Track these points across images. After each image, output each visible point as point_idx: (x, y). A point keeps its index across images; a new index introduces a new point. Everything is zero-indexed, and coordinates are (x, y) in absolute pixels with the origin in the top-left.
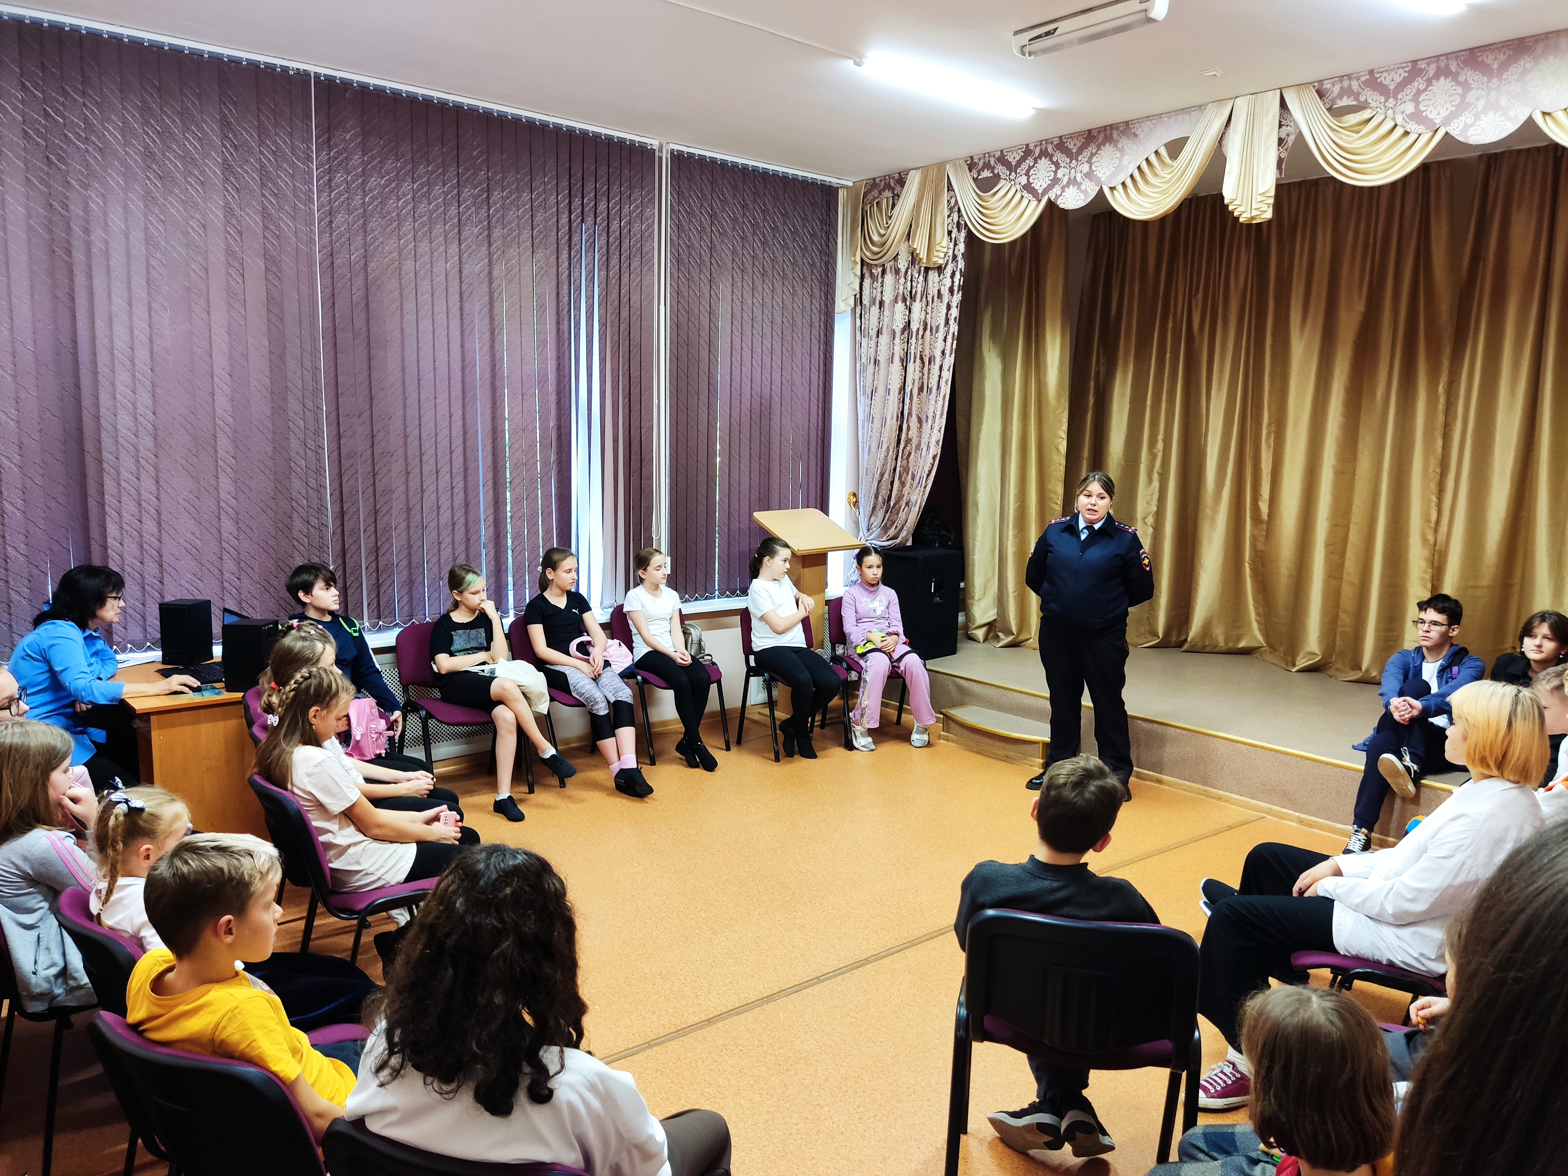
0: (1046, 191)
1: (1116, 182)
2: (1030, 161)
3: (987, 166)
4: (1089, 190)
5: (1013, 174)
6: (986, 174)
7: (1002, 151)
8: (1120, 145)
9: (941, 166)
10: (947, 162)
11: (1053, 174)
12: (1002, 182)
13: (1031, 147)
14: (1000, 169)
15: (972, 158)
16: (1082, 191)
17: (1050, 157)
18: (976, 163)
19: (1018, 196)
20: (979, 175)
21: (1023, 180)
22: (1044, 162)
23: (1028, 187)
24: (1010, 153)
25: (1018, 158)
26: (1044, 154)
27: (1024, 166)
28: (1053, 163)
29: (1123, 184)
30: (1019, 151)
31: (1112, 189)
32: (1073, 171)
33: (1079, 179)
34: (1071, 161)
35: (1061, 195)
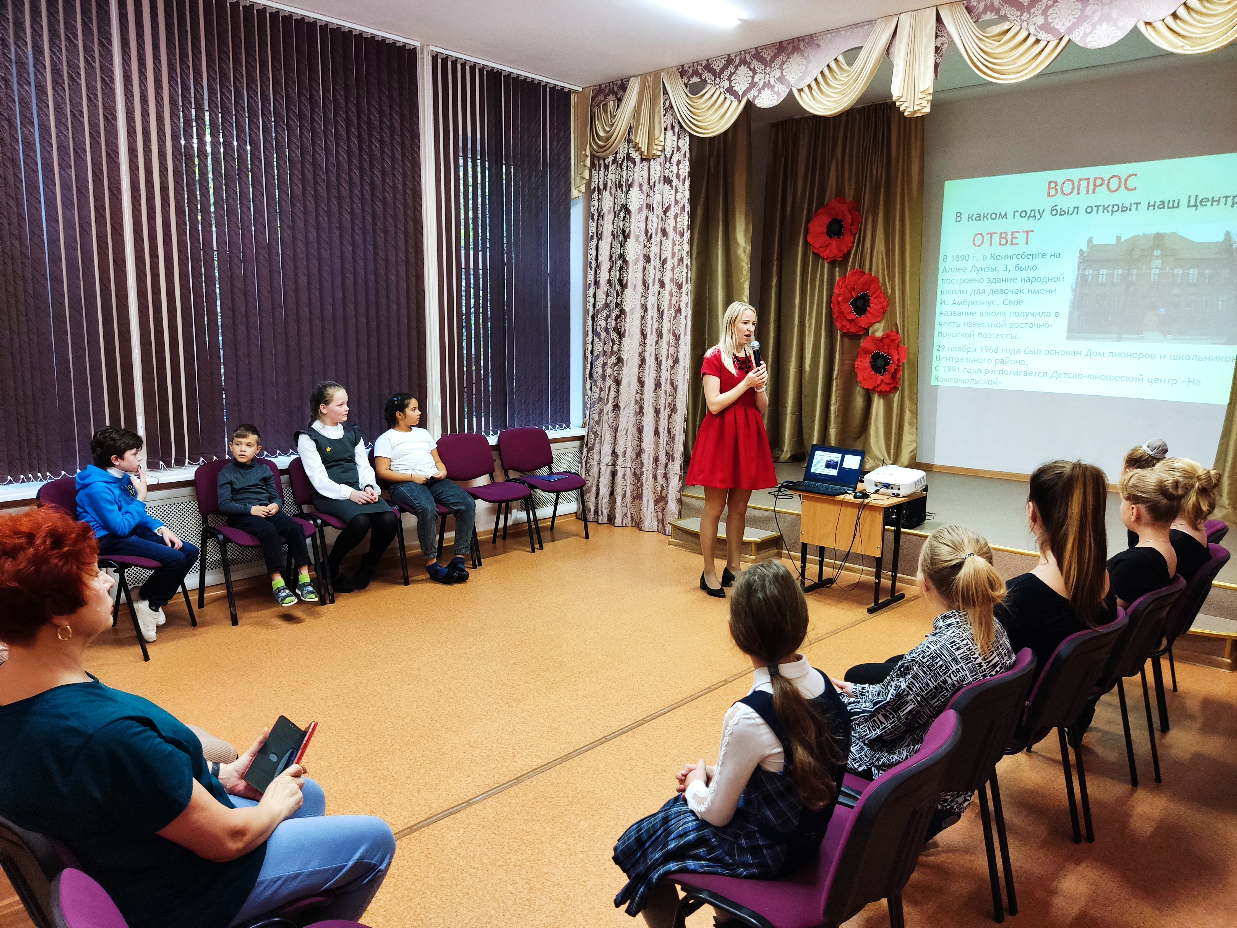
0: (745, 93)
2: (731, 69)
3: (696, 73)
4: (781, 92)
5: (718, 79)
6: (695, 79)
7: (708, 60)
8: (806, 54)
9: (657, 74)
10: (662, 70)
11: (751, 79)
12: (709, 86)
13: (732, 56)
14: (707, 75)
15: (683, 66)
16: (775, 93)
17: (748, 64)
18: (686, 71)
19: (722, 97)
20: (689, 80)
21: (726, 84)
22: (743, 69)
23: (730, 90)
24: (715, 62)
25: (721, 66)
26: (743, 62)
27: (727, 73)
28: (751, 69)
29: (809, 86)
30: (723, 60)
31: (800, 90)
32: (767, 76)
33: (772, 82)
34: (766, 68)
35: (758, 96)
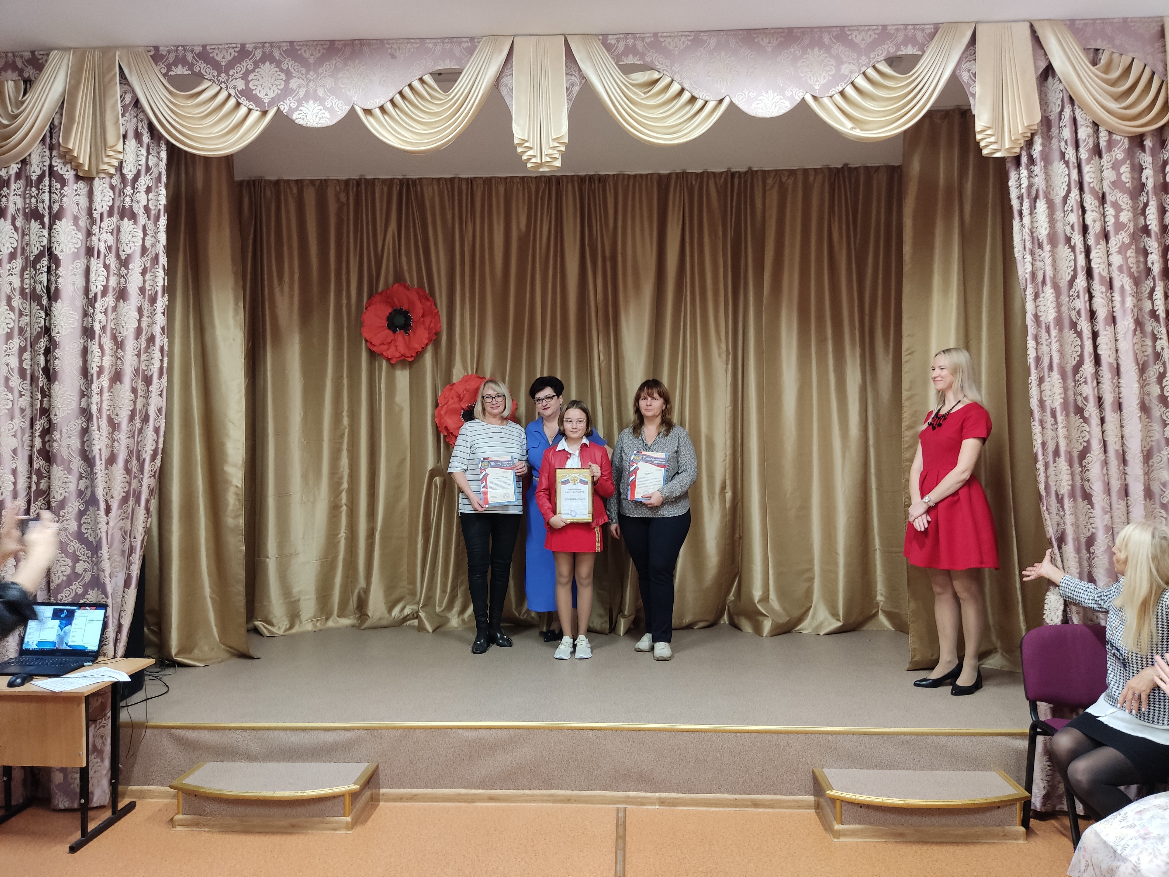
0: (273, 102)
1: (373, 104)
3: (181, 60)
5: (223, 75)
6: (180, 70)
7: (204, 47)
9: (107, 51)
10: (116, 48)
11: (283, 83)
12: (206, 84)
14: (201, 66)
15: (156, 48)
16: (326, 109)
17: (278, 64)
18: (163, 57)
19: (232, 102)
20: (169, 69)
21: (240, 85)
22: (267, 68)
23: (247, 93)
24: (216, 51)
25: (229, 58)
26: (267, 57)
27: (239, 69)
28: (282, 70)
30: (231, 50)
31: (368, 112)
32: (311, 84)
33: (321, 93)
34: (308, 72)
35: (297, 109)
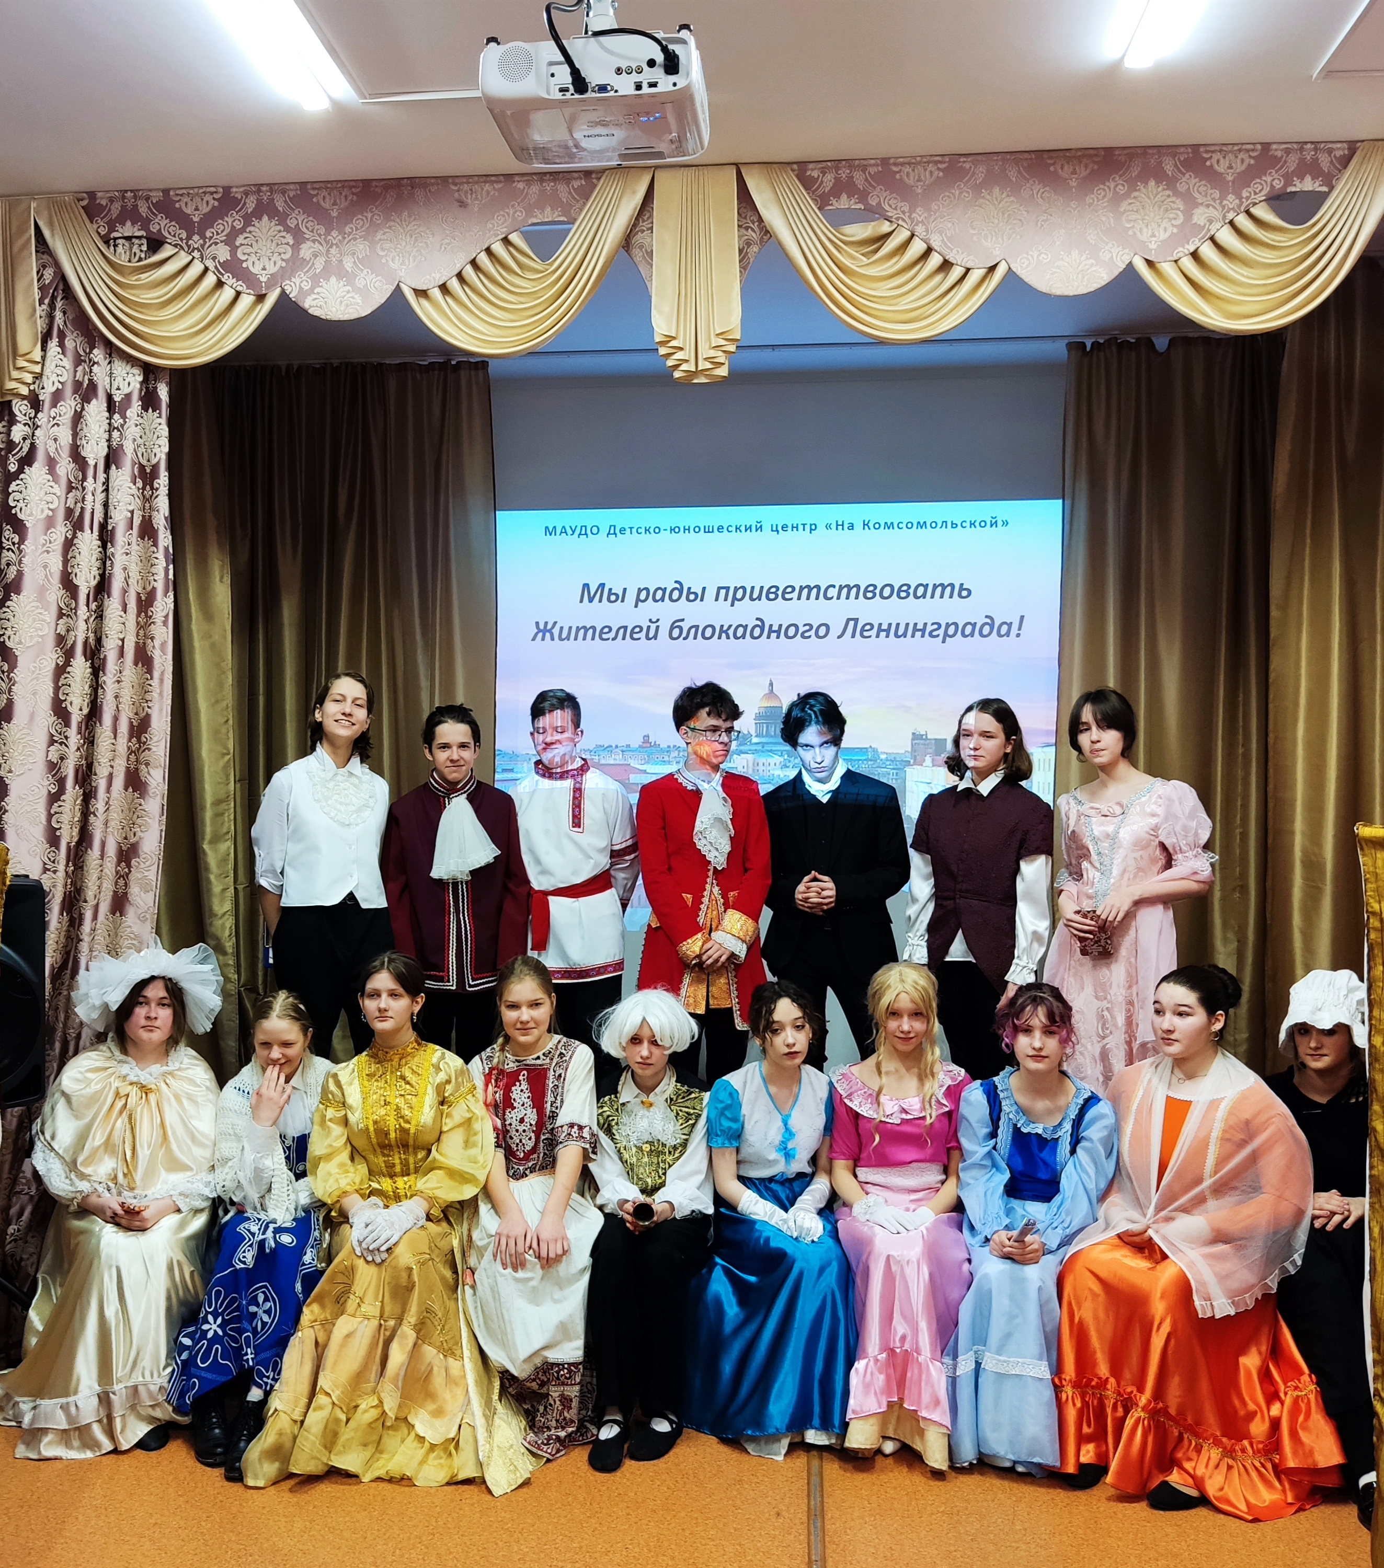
0: (273, 280)
1: (429, 282)
2: (234, 220)
3: (130, 214)
4: (373, 290)
5: (196, 237)
6: (129, 231)
7: (166, 192)
9: (16, 200)
10: (31, 195)
11: (290, 250)
12: (168, 251)
13: (237, 193)
14: (160, 224)
15: (92, 195)
16: (357, 290)
17: (282, 219)
18: (102, 208)
19: (210, 279)
20: (112, 229)
21: (223, 253)
22: (265, 226)
23: (233, 267)
24: (185, 199)
25: (205, 209)
26: (265, 209)
27: (222, 227)
28: (288, 229)
29: (444, 288)
30: (208, 198)
31: (421, 293)
32: (333, 251)
33: (348, 264)
34: (328, 233)
35: (312, 290)
